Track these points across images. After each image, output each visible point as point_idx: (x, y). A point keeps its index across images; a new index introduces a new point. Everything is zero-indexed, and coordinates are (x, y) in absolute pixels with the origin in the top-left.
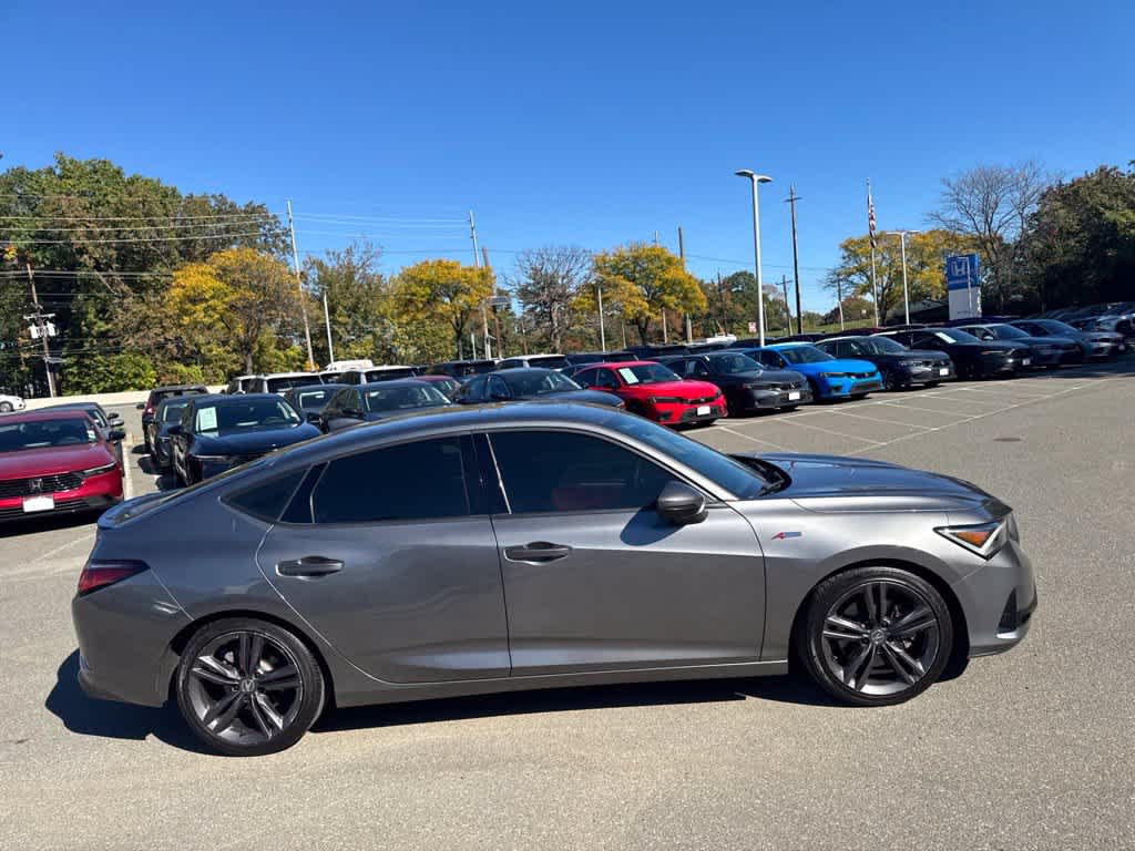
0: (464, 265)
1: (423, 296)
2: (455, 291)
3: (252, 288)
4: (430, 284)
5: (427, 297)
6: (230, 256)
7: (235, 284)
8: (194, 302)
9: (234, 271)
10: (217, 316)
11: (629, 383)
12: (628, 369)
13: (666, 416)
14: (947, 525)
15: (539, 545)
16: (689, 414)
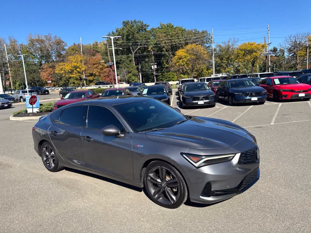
0: (257, 43)
1: (242, 54)
2: (251, 52)
3: (195, 55)
4: (244, 50)
5: (243, 54)
6: (189, 47)
7: (190, 54)
8: (180, 59)
9: (190, 51)
10: (185, 63)
11: (276, 84)
12: (278, 79)
13: (285, 96)
14: (186, 152)
15: (88, 137)
16: (295, 96)
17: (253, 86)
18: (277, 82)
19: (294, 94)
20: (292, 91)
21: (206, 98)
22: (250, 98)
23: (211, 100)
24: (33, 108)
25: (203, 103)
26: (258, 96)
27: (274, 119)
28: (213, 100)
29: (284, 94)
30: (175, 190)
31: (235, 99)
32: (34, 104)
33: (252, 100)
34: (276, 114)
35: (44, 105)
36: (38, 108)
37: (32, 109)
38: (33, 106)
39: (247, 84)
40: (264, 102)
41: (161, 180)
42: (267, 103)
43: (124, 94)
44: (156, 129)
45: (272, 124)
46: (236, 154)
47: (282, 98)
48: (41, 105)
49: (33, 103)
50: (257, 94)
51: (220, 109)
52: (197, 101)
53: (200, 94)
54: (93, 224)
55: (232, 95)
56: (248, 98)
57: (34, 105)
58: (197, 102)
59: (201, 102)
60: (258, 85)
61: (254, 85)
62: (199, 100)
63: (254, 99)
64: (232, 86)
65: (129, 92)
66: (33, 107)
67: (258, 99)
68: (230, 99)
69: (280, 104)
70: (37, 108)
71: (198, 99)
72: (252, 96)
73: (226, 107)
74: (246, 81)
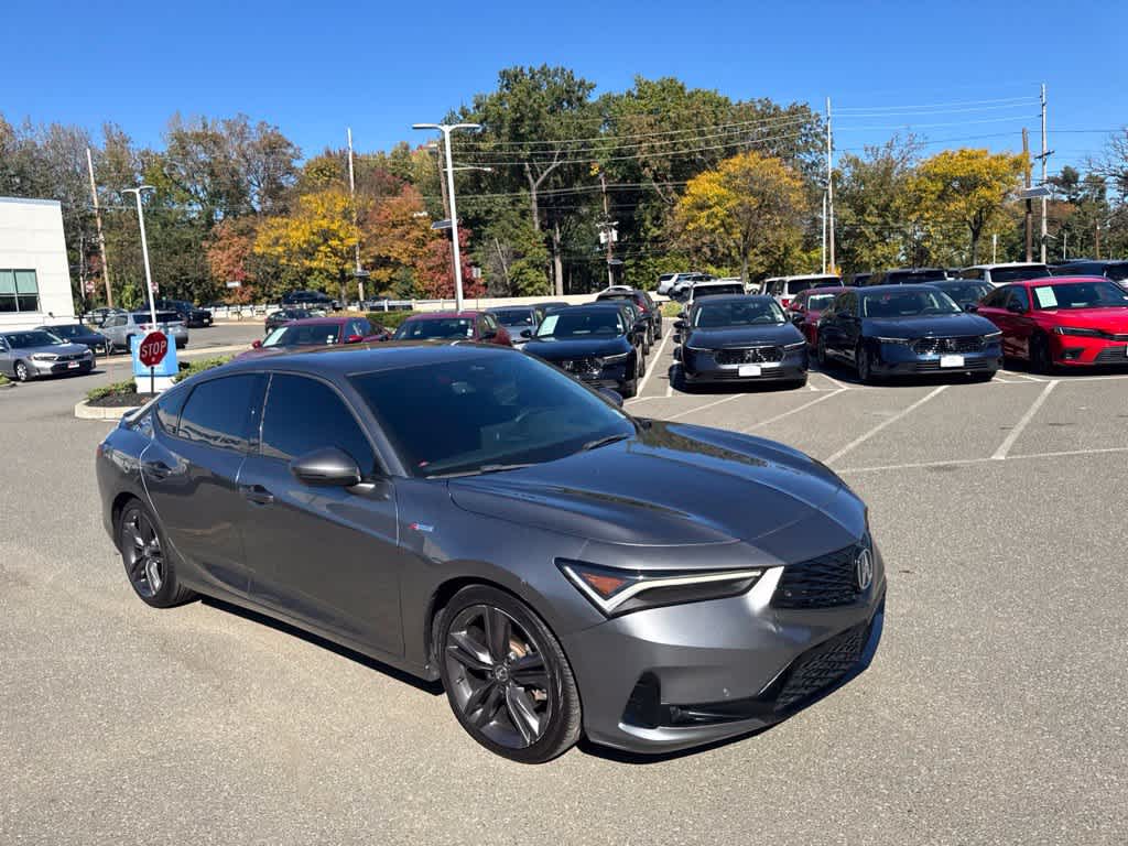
0: (993, 153)
1: (933, 193)
2: (970, 184)
3: (753, 193)
4: (944, 177)
5: (937, 193)
6: (735, 164)
7: (737, 189)
8: (701, 208)
9: (736, 178)
10: (718, 222)
11: (1043, 306)
12: (1050, 288)
13: (1076, 353)
14: (576, 558)
15: (259, 489)
16: (1114, 354)
17: (951, 311)
18: (1047, 297)
19: (1108, 346)
20: (1104, 334)
21: (771, 354)
22: (936, 357)
23: (788, 363)
24: (152, 376)
25: (758, 373)
26: (969, 351)
27: (1010, 441)
28: (798, 362)
29: (1071, 343)
30: (539, 695)
31: (880, 358)
32: (157, 362)
33: (943, 364)
34: (1026, 420)
35: (194, 367)
36: (174, 378)
37: (150, 378)
38: (153, 368)
39: (933, 304)
40: (993, 374)
41: (493, 656)
42: (1003, 378)
43: (474, 333)
44: (496, 467)
45: (1000, 456)
46: (764, 570)
47: (1062, 357)
48: (184, 366)
49: (153, 359)
50: (964, 342)
51: (821, 394)
52: (735, 363)
53: (749, 340)
54: (234, 804)
55: (871, 346)
56: (930, 355)
57: (156, 366)
58: (735, 366)
59: (749, 370)
60: (974, 311)
61: (958, 309)
62: (742, 362)
63: (953, 361)
64: (876, 309)
65: (494, 326)
66: (152, 372)
67: (966, 361)
68: (863, 358)
69: (1054, 382)
70: (169, 376)
71: (740, 357)
72: (943, 349)
73: (844, 387)
74: (927, 292)
